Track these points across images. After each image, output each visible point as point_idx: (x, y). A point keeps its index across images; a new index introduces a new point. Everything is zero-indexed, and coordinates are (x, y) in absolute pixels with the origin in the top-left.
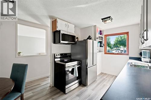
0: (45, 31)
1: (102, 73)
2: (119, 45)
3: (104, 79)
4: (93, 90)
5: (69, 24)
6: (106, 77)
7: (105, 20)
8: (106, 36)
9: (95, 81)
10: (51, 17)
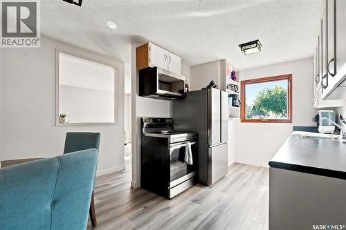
0: (113, 70)
1: (236, 164)
2: (264, 110)
3: (243, 173)
4: (224, 191)
5: (170, 54)
6: (247, 170)
7: (247, 47)
8: (244, 83)
9: (223, 177)
10: (134, 39)
